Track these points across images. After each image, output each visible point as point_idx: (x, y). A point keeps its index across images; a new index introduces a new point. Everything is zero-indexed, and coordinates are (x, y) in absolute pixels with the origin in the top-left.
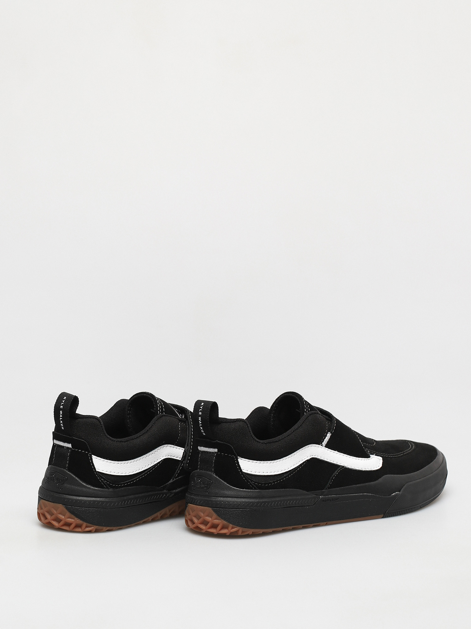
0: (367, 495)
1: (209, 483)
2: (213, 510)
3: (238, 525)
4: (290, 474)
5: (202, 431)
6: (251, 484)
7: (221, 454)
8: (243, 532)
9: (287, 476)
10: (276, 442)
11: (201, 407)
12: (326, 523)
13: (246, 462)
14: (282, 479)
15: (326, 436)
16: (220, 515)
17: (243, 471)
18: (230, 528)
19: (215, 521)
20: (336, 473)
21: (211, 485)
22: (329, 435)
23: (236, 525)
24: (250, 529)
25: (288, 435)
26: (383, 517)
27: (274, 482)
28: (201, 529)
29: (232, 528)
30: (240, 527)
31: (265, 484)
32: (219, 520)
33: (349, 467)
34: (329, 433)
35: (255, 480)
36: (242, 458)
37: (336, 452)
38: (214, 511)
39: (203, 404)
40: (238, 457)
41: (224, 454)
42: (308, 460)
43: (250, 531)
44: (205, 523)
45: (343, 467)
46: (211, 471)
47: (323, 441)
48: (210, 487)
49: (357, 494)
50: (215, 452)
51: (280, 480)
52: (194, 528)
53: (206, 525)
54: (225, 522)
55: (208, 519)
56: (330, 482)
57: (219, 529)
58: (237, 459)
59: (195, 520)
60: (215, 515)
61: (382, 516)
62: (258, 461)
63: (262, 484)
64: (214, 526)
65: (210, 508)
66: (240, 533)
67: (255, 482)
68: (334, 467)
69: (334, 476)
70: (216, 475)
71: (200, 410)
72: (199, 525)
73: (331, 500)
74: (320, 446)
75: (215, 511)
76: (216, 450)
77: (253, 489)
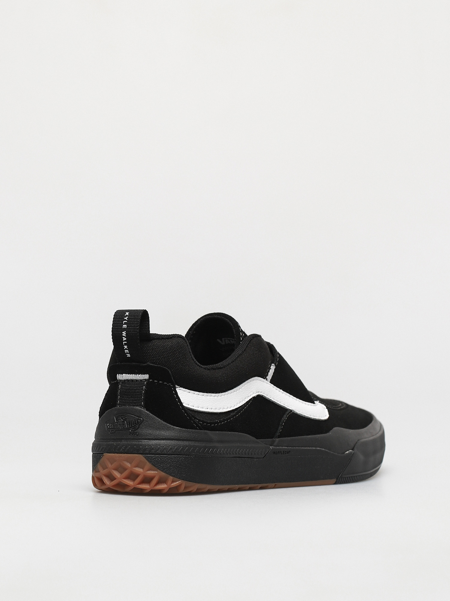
0: (320, 449)
1: (138, 422)
2: (145, 458)
3: (180, 478)
4: (237, 413)
5: (127, 351)
6: (195, 422)
7: (153, 381)
8: (185, 488)
9: (234, 416)
10: (221, 368)
11: (126, 318)
12: (274, 484)
13: (186, 393)
14: (230, 418)
15: (270, 368)
16: (156, 465)
17: (184, 404)
18: (169, 482)
19: (149, 472)
20: (285, 418)
21: (140, 424)
22: (273, 367)
23: (177, 478)
24: (195, 483)
25: (233, 361)
26: (335, 483)
27: (221, 422)
28: (127, 486)
29: (173, 482)
30: (183, 480)
31: (211, 423)
32: (154, 470)
33: (298, 412)
34: (273, 364)
35: (199, 418)
36: (181, 387)
37: (281, 390)
38: (147, 459)
39: (127, 314)
40: (176, 386)
41: (158, 382)
42: (254, 397)
43: (195, 486)
44: (133, 476)
45: (291, 411)
46: (140, 406)
47: (267, 375)
48: (139, 427)
49: (310, 447)
50: (145, 380)
51: (227, 420)
52: (114, 486)
53: (134, 480)
54: (163, 474)
55: (139, 470)
56: (280, 430)
57: (154, 484)
58: (175, 388)
59: (117, 474)
60: (148, 465)
61: (334, 480)
62: (201, 393)
63: (208, 423)
64: (147, 480)
65: (141, 455)
66: (182, 490)
67: (199, 420)
68: (282, 410)
69: (283, 422)
70: (147, 410)
71: (124, 321)
72: (124, 480)
73: (283, 453)
74: (265, 380)
75: (149, 460)
76: (146, 377)
77: (198, 429)
